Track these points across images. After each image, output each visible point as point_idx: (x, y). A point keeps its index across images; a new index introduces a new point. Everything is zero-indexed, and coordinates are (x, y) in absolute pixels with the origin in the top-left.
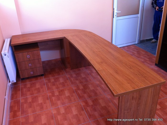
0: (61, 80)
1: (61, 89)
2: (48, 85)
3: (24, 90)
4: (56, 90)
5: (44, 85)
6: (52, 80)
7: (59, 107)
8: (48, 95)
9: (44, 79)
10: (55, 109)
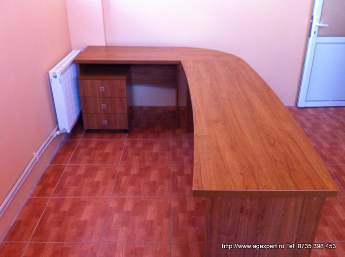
0: (156, 149)
1: (147, 164)
2: (127, 152)
3: (82, 151)
4: (138, 164)
5: (121, 149)
6: (140, 145)
7: (124, 198)
8: (117, 170)
9: (126, 140)
10: (117, 199)
